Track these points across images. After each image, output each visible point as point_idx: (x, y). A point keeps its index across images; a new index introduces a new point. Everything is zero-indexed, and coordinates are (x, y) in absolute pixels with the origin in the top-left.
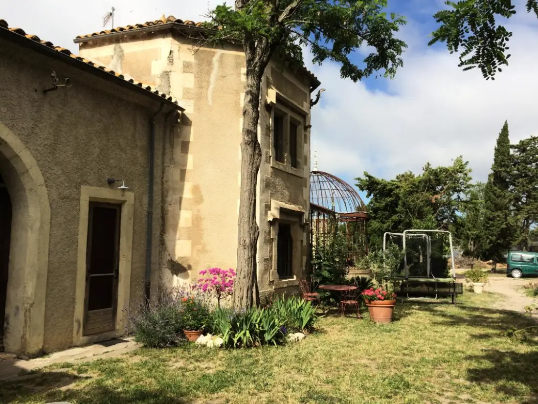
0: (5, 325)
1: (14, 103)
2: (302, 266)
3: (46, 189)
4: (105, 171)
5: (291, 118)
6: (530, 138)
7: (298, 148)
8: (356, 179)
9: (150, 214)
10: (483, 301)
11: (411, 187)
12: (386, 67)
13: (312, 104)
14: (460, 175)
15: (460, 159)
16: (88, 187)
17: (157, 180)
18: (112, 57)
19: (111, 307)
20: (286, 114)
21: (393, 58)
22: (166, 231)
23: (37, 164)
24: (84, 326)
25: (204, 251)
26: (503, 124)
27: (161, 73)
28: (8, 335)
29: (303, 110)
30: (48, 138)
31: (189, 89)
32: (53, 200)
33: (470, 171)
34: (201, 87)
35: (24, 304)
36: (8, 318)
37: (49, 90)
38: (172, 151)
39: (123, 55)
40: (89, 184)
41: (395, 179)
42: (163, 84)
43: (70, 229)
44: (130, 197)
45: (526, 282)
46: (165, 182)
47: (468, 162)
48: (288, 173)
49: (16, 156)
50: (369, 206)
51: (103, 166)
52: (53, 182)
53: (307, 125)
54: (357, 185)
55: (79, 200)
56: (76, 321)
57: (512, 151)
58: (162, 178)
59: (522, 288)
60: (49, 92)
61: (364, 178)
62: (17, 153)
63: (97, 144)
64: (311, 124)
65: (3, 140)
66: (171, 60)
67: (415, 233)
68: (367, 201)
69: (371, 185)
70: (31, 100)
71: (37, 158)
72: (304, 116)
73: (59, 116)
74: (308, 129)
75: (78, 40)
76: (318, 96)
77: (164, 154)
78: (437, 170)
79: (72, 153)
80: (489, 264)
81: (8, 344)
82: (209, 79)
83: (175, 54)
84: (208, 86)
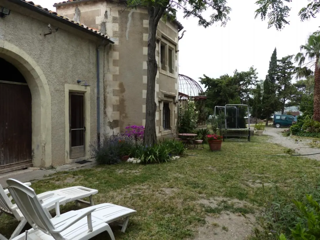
0: (32, 154)
1: (30, 42)
2: (175, 124)
3: (48, 86)
4: (76, 76)
5: (169, 46)
6: (287, 56)
7: (172, 62)
8: (199, 78)
9: (98, 98)
10: (262, 139)
11: (228, 82)
12: (221, 20)
13: (179, 38)
14: (252, 76)
15: (252, 67)
16: (68, 84)
17: (101, 80)
18: (74, 14)
19: (83, 145)
20: (166, 44)
21: (225, 15)
22: (107, 107)
23: (44, 73)
24: (70, 154)
25: (126, 117)
26: (274, 49)
27: (101, 23)
28: (34, 158)
29: (174, 42)
30: (47, 60)
31: (116, 31)
32: (52, 92)
33: (257, 73)
34: (122, 31)
35: (41, 144)
36: (33, 150)
37: (47, 34)
38: (108, 65)
39: (80, 13)
40: (68, 83)
41: (219, 78)
42: (102, 29)
43: (60, 106)
44: (88, 90)
45: (283, 130)
46: (105, 82)
47: (256, 69)
48: (168, 76)
49: (33, 69)
50: (206, 92)
51: (74, 73)
52: (51, 82)
53: (177, 50)
54: (200, 81)
55: (64, 91)
56: (66, 152)
57: (278, 63)
58: (104, 79)
59: (280, 133)
60: (46, 35)
61: (204, 77)
62: (34, 68)
63: (71, 62)
64: (179, 50)
65: (26, 61)
66: (106, 16)
67: (230, 106)
68: (205, 90)
69: (207, 81)
70: (39, 39)
71: (43, 70)
72: (175, 45)
73: (52, 48)
74: (178, 52)
75: (55, 5)
76: (183, 35)
77: (104, 67)
78: (241, 73)
79: (59, 67)
80: (264, 121)
81: (34, 163)
82: (127, 26)
83: (109, 13)
84: (126, 30)
